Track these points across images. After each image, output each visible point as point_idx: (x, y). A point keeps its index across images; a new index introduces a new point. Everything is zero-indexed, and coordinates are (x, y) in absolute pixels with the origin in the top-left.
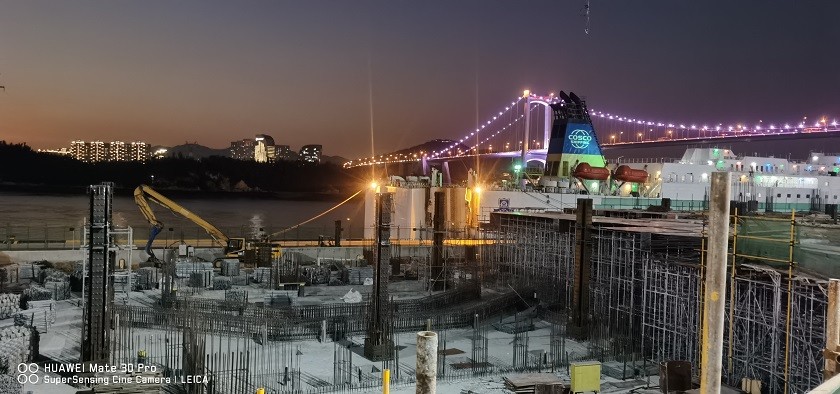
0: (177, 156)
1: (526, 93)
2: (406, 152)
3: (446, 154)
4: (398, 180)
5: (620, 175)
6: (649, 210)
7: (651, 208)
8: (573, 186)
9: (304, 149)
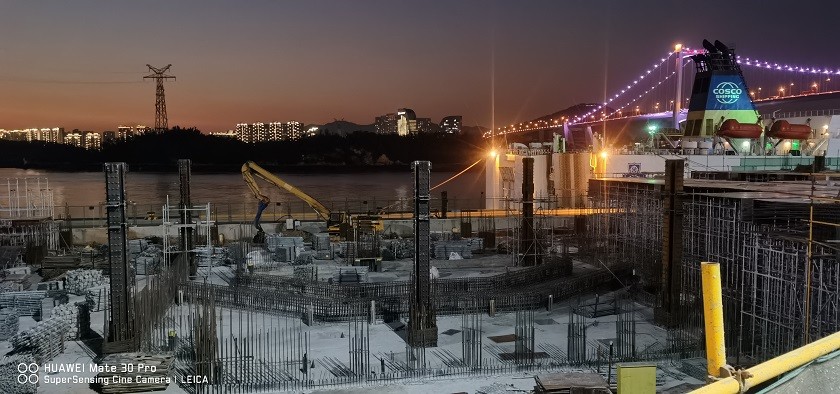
0: (323, 132)
1: (678, 47)
2: (547, 118)
3: (588, 119)
4: (520, 148)
5: (777, 132)
6: (796, 171)
7: (800, 168)
8: (718, 146)
9: (444, 120)
